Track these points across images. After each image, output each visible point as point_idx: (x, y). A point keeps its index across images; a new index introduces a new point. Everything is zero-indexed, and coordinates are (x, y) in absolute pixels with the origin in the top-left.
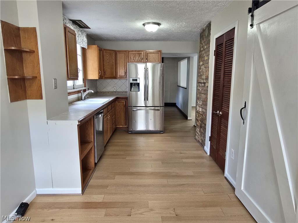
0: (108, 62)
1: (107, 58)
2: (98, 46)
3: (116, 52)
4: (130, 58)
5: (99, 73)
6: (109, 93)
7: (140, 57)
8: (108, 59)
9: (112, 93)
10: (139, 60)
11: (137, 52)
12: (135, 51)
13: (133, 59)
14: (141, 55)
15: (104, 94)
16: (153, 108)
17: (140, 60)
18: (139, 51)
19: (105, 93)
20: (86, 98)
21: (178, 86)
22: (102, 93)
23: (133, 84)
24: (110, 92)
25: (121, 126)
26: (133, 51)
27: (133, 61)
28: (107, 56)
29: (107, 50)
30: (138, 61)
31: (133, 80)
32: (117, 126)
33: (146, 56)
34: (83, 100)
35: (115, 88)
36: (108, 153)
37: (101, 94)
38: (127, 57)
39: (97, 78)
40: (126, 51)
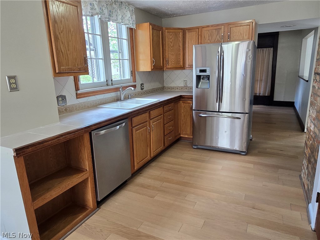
0: (172, 45)
1: (171, 40)
2: (150, 24)
3: (184, 31)
4: (205, 37)
5: (152, 62)
6: (177, 88)
7: (218, 35)
8: (171, 42)
9: (182, 89)
10: (217, 39)
11: (215, 28)
12: (212, 26)
13: (209, 39)
14: (220, 32)
15: (172, 90)
16: (230, 115)
17: (219, 39)
18: (218, 25)
19: (173, 88)
20: (130, 97)
21: (299, 76)
22: (169, 88)
23: (202, 77)
24: (180, 87)
25: (186, 136)
26: (208, 26)
27: (209, 41)
28: (171, 37)
29: (170, 29)
30: (216, 41)
31: (202, 71)
32: (181, 136)
33: (229, 31)
34: (122, 101)
35: (186, 81)
36: (141, 180)
37: (169, 90)
38: (200, 37)
39: (150, 70)
40: (198, 28)
